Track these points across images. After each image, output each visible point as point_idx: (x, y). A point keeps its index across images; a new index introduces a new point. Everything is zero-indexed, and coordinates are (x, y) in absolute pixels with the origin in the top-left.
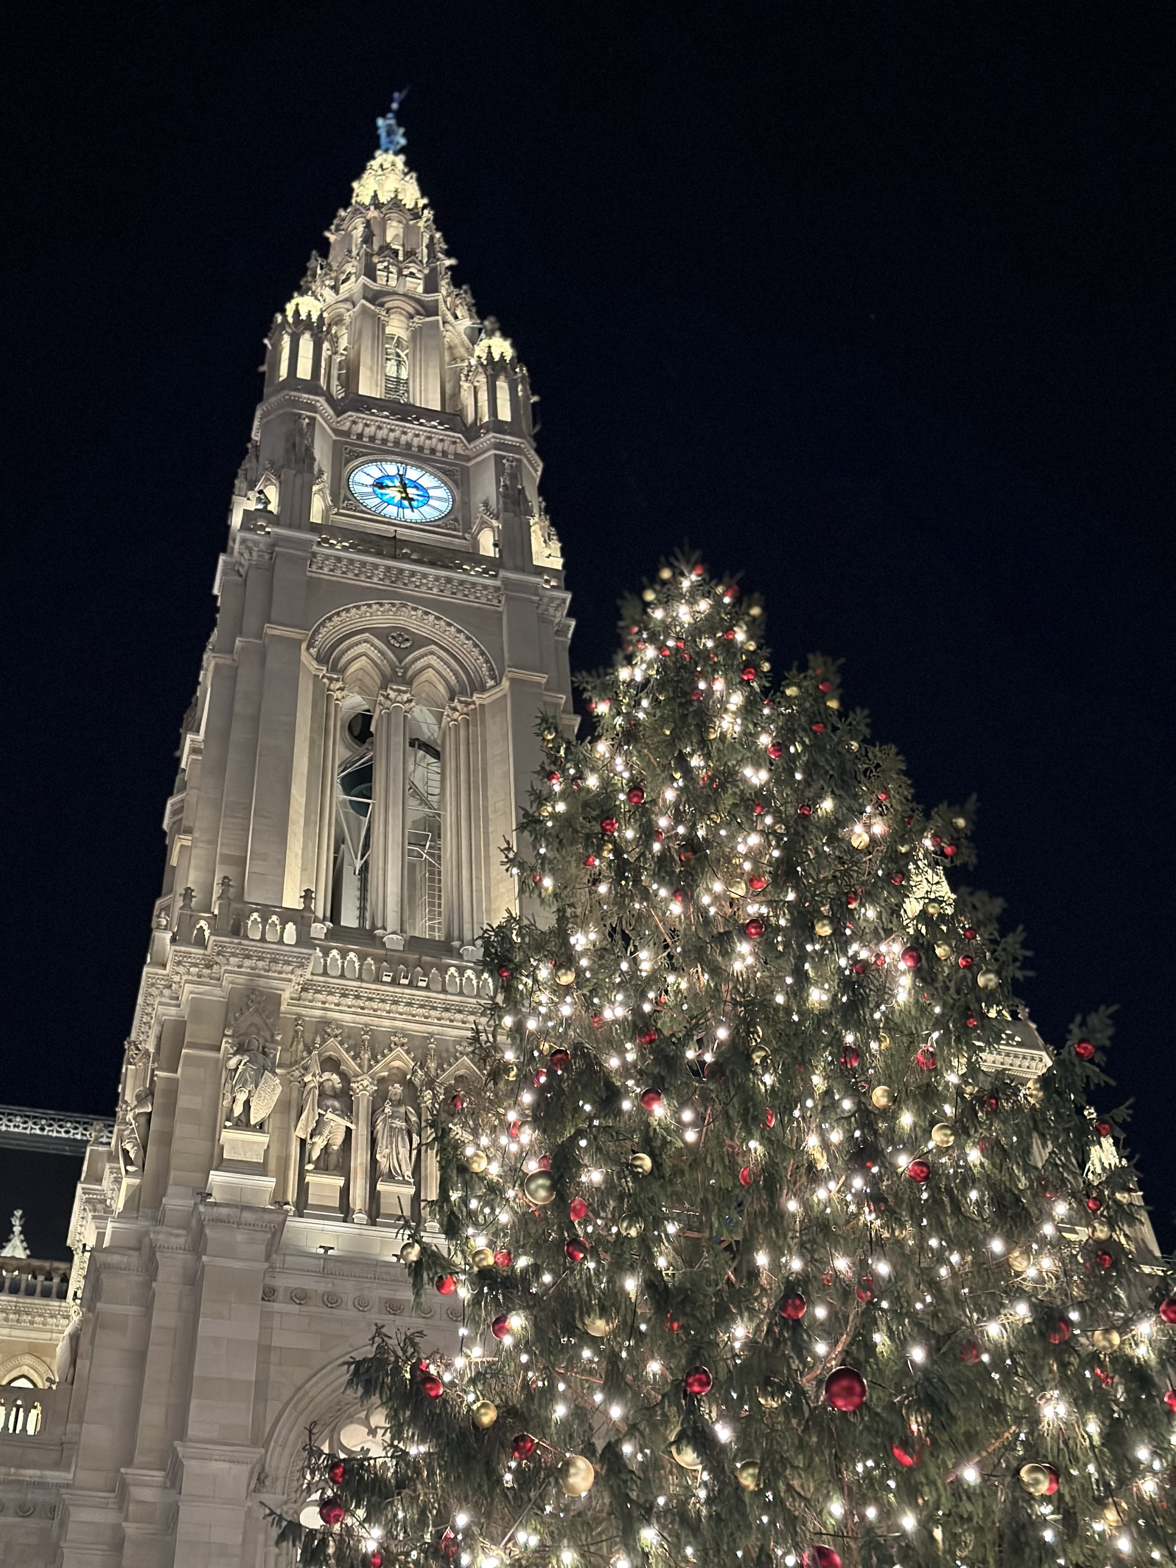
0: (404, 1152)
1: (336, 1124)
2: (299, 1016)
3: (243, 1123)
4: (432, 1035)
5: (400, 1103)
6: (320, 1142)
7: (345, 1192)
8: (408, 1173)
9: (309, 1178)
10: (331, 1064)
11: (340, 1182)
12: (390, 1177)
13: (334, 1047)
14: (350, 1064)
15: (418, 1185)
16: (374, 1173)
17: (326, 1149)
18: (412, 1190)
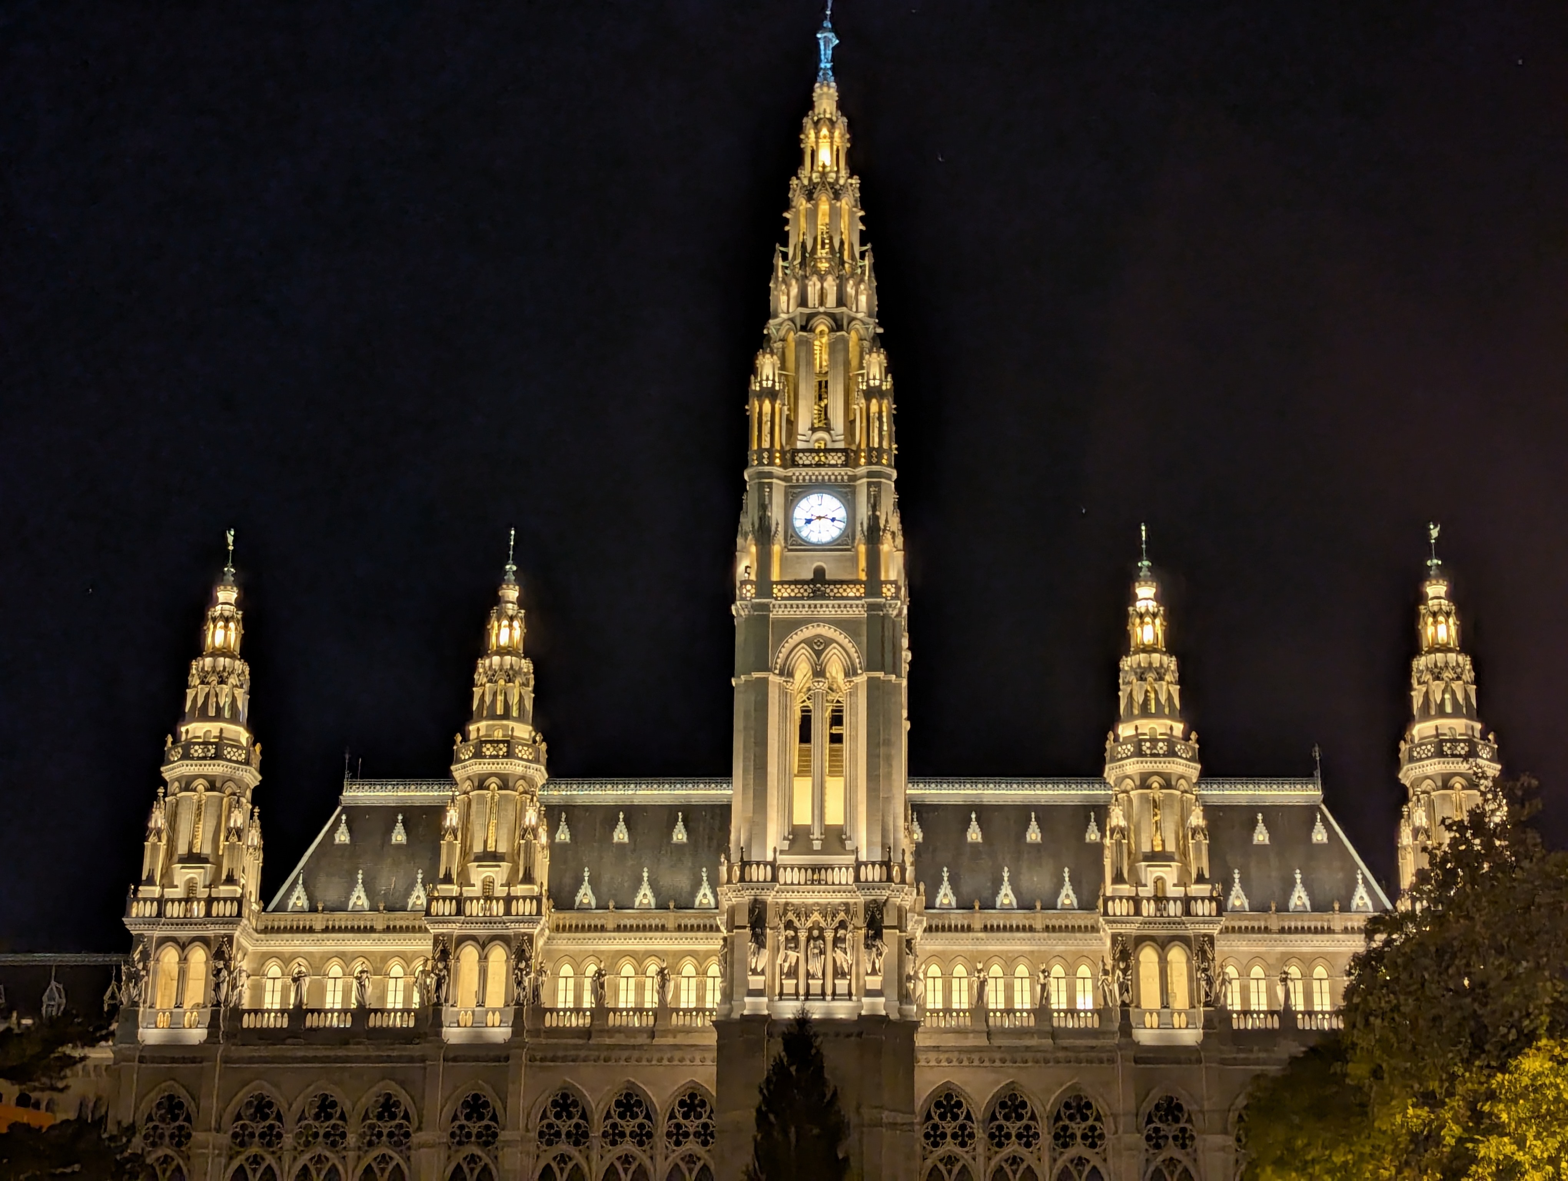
0: (818, 965)
1: (793, 955)
2: (777, 903)
3: (754, 972)
4: (829, 903)
5: (816, 939)
6: (787, 965)
7: (797, 985)
8: (820, 975)
9: (784, 982)
10: (789, 925)
11: (795, 981)
12: (813, 977)
13: (791, 916)
14: (797, 924)
15: (824, 979)
16: (808, 975)
17: (790, 966)
18: (821, 982)
